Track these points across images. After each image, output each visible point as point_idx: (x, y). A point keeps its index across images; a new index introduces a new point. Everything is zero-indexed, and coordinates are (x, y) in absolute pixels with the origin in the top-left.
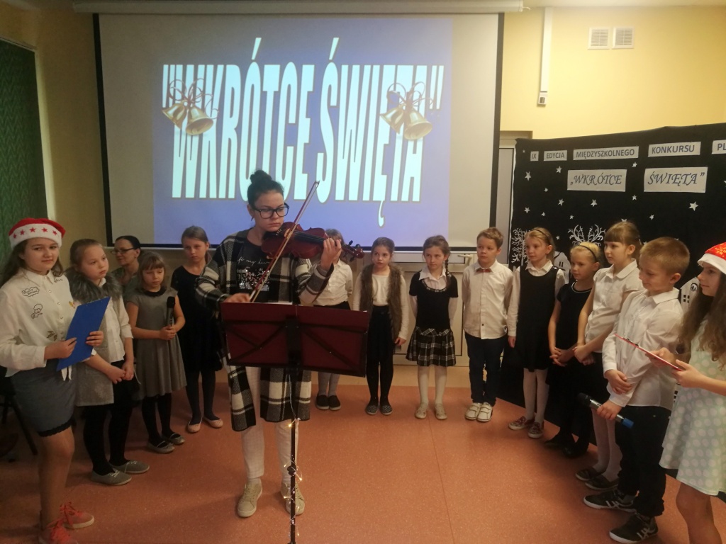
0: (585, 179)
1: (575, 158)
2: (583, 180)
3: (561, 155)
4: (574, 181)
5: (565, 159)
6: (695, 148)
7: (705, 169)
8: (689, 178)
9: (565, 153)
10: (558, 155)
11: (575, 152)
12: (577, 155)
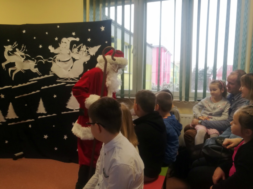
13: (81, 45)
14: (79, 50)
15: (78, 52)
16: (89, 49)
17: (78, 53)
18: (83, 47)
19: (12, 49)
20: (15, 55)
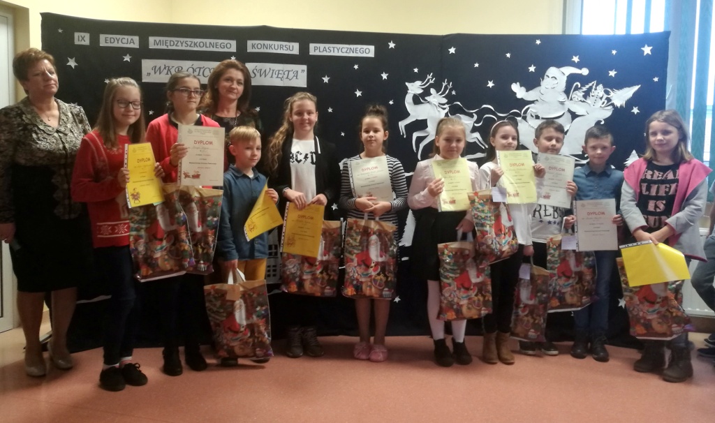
0: (169, 70)
1: (152, 46)
2: (165, 71)
3: (133, 42)
4: (152, 72)
5: (136, 46)
6: (294, 48)
7: (305, 67)
8: (291, 75)
9: (136, 39)
10: (125, 41)
11: (151, 39)
12: (154, 42)
13: (593, 84)
14: (587, 94)
15: (583, 99)
16: (612, 94)
17: (584, 102)
18: (598, 87)
19: (423, 89)
20: (428, 102)
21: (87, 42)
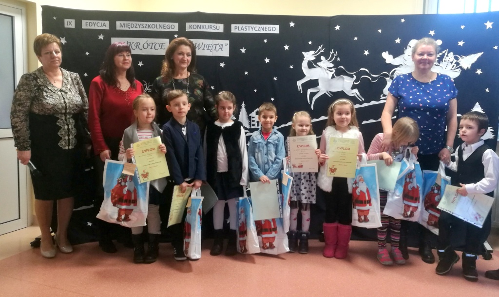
1: (118, 28)
3: (105, 25)
5: (107, 28)
6: (220, 28)
7: (228, 42)
8: (218, 47)
9: (107, 23)
10: (99, 25)
11: (118, 23)
12: (120, 25)
13: (445, 52)
14: (440, 59)
15: (438, 64)
16: (460, 59)
18: (449, 55)
19: (315, 56)
20: (319, 66)
21: (73, 26)
